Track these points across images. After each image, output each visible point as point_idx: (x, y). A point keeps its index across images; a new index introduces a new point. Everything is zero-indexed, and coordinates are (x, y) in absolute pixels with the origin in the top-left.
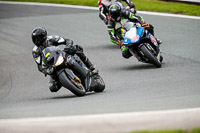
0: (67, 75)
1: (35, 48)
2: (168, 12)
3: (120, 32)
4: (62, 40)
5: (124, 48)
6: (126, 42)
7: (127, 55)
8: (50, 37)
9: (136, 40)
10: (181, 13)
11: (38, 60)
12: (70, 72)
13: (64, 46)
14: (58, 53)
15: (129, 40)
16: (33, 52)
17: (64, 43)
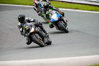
0: (36, 37)
1: (20, 24)
2: (71, 8)
3: (49, 16)
4: (32, 20)
5: (50, 23)
6: (52, 20)
7: (52, 27)
8: (26, 18)
9: (57, 20)
10: (77, 9)
11: (21, 29)
12: (37, 35)
13: (34, 23)
14: (31, 26)
15: (53, 19)
16: (19, 26)
17: (34, 21)
